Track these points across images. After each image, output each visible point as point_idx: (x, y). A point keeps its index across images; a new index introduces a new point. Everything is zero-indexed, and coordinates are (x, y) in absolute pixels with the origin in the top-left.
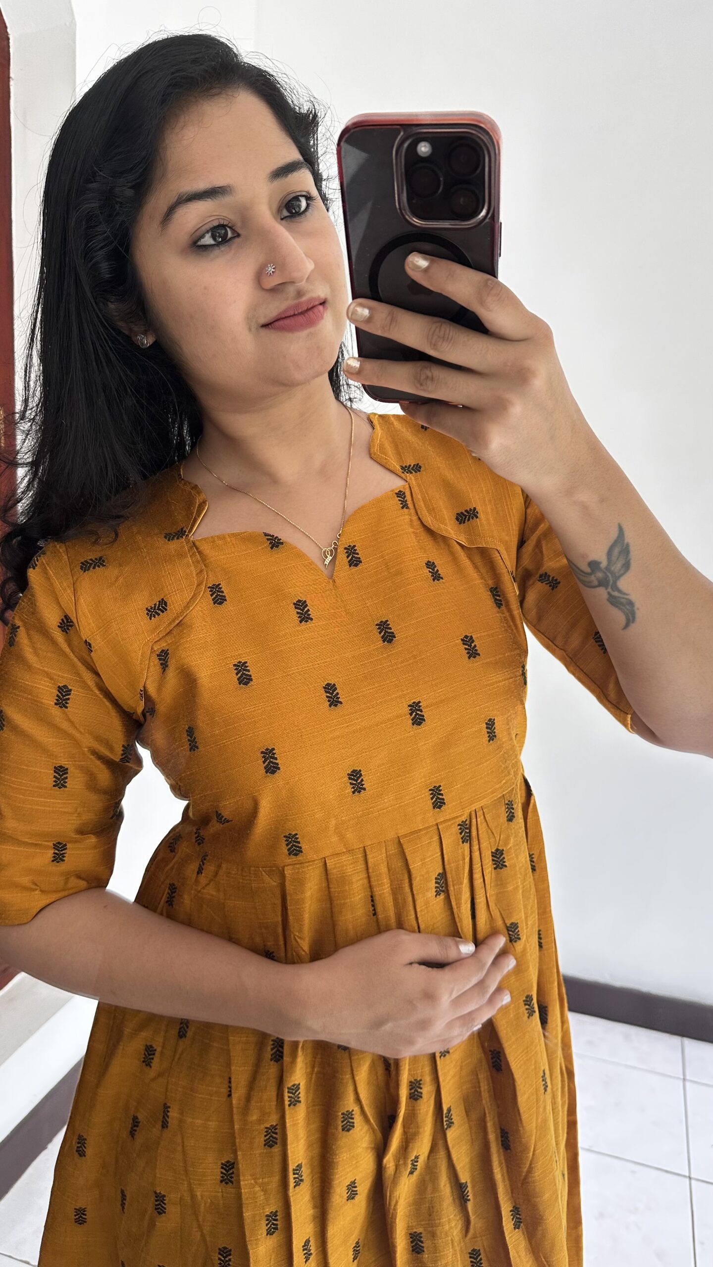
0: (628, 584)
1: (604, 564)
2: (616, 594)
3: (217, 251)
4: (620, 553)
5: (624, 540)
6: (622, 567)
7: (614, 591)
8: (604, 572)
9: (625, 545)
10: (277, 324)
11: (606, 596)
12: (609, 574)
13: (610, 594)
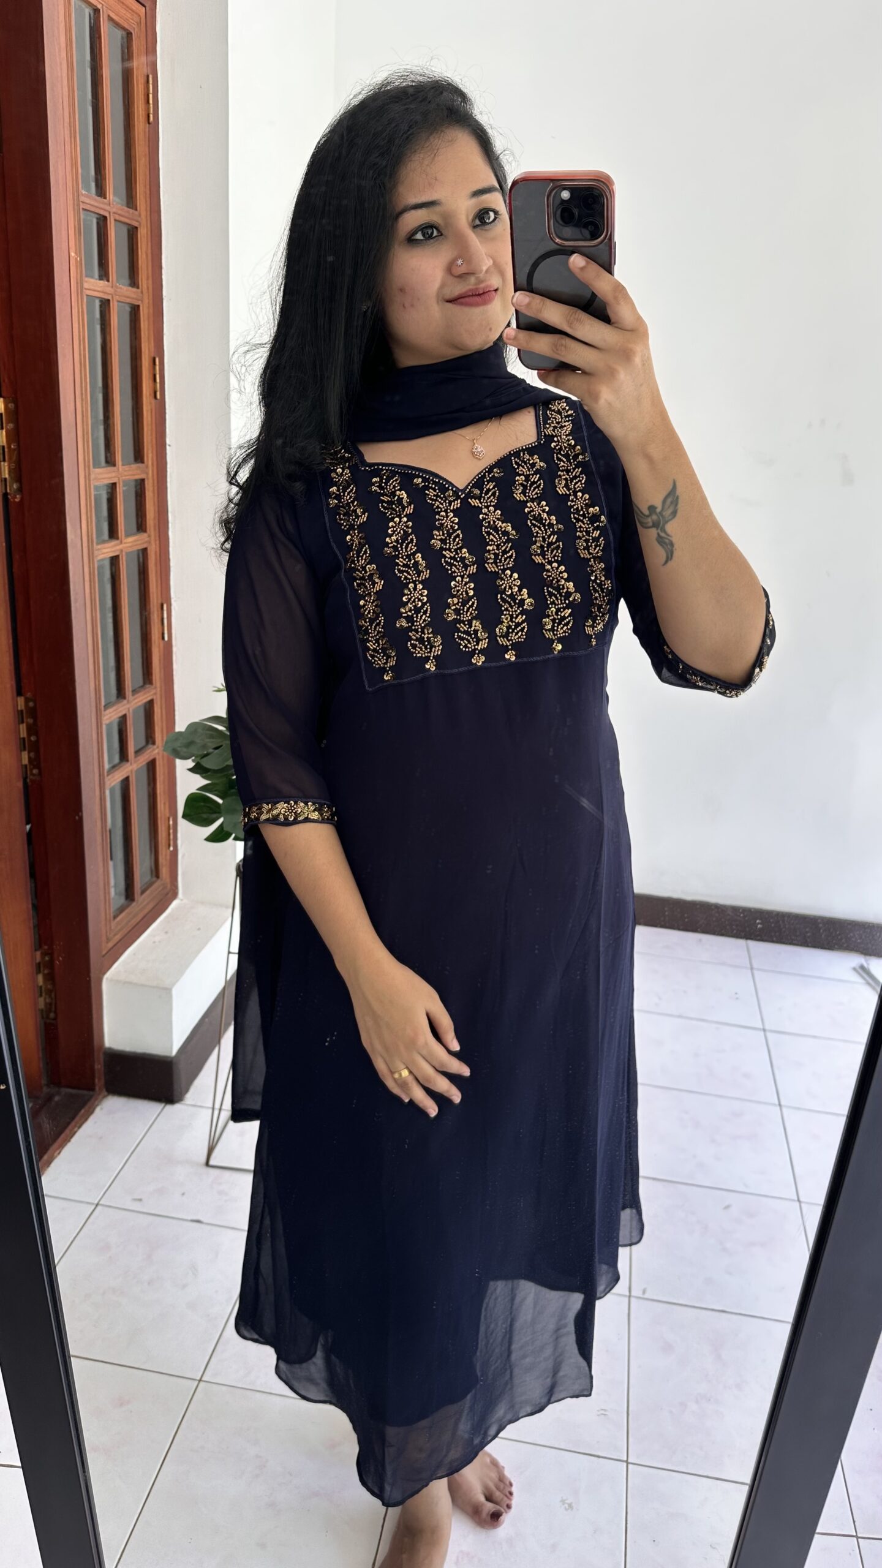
0: (672, 528)
1: (658, 510)
2: (663, 534)
3: (423, 245)
4: (672, 502)
5: (675, 492)
6: (670, 516)
7: (661, 530)
8: (659, 517)
9: (676, 498)
11: (656, 535)
12: (661, 518)
13: (658, 534)
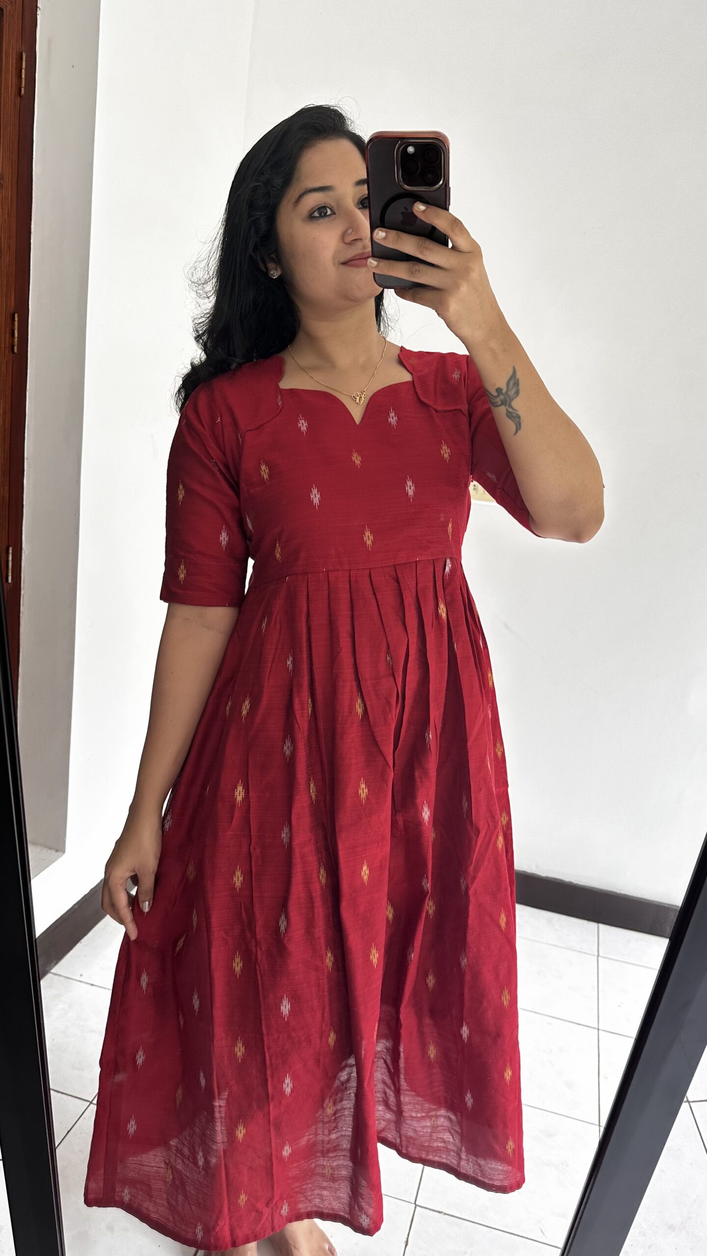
0: (515, 404)
1: (504, 391)
2: (510, 410)
3: (322, 221)
4: (514, 384)
5: (516, 376)
7: (508, 406)
8: (504, 396)
9: (517, 380)
10: (350, 263)
11: (505, 412)
12: (507, 397)
13: (507, 410)
